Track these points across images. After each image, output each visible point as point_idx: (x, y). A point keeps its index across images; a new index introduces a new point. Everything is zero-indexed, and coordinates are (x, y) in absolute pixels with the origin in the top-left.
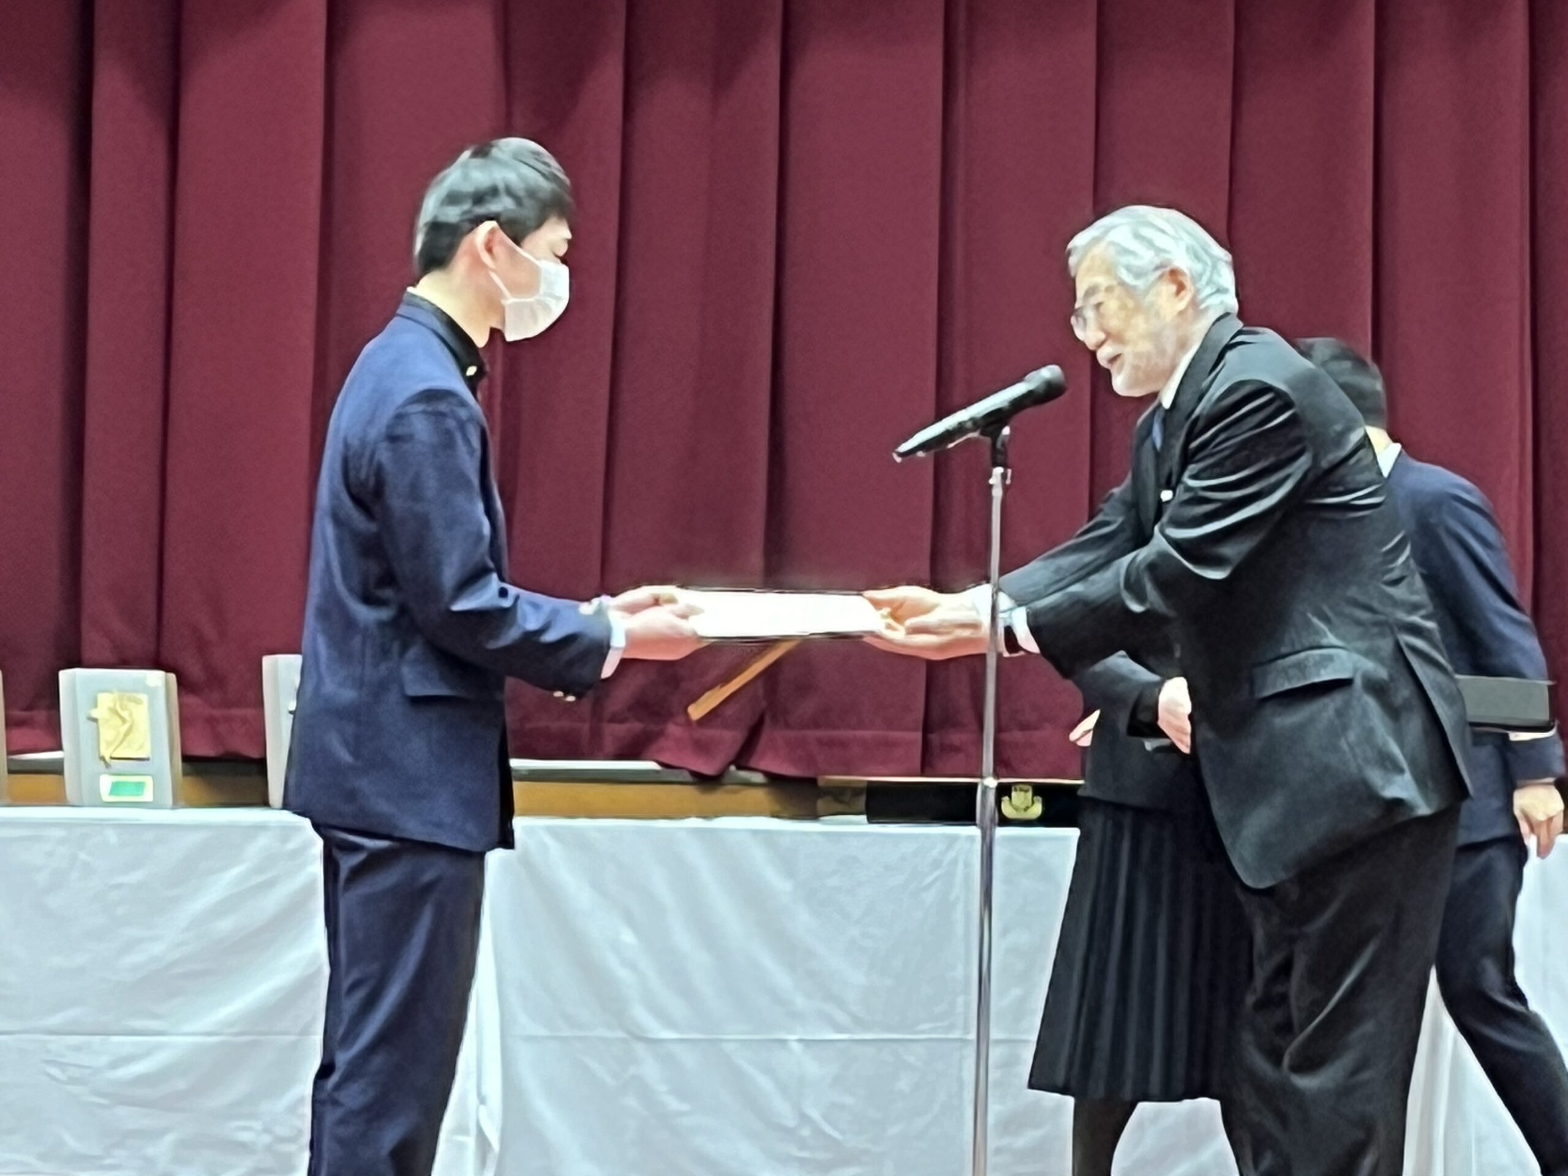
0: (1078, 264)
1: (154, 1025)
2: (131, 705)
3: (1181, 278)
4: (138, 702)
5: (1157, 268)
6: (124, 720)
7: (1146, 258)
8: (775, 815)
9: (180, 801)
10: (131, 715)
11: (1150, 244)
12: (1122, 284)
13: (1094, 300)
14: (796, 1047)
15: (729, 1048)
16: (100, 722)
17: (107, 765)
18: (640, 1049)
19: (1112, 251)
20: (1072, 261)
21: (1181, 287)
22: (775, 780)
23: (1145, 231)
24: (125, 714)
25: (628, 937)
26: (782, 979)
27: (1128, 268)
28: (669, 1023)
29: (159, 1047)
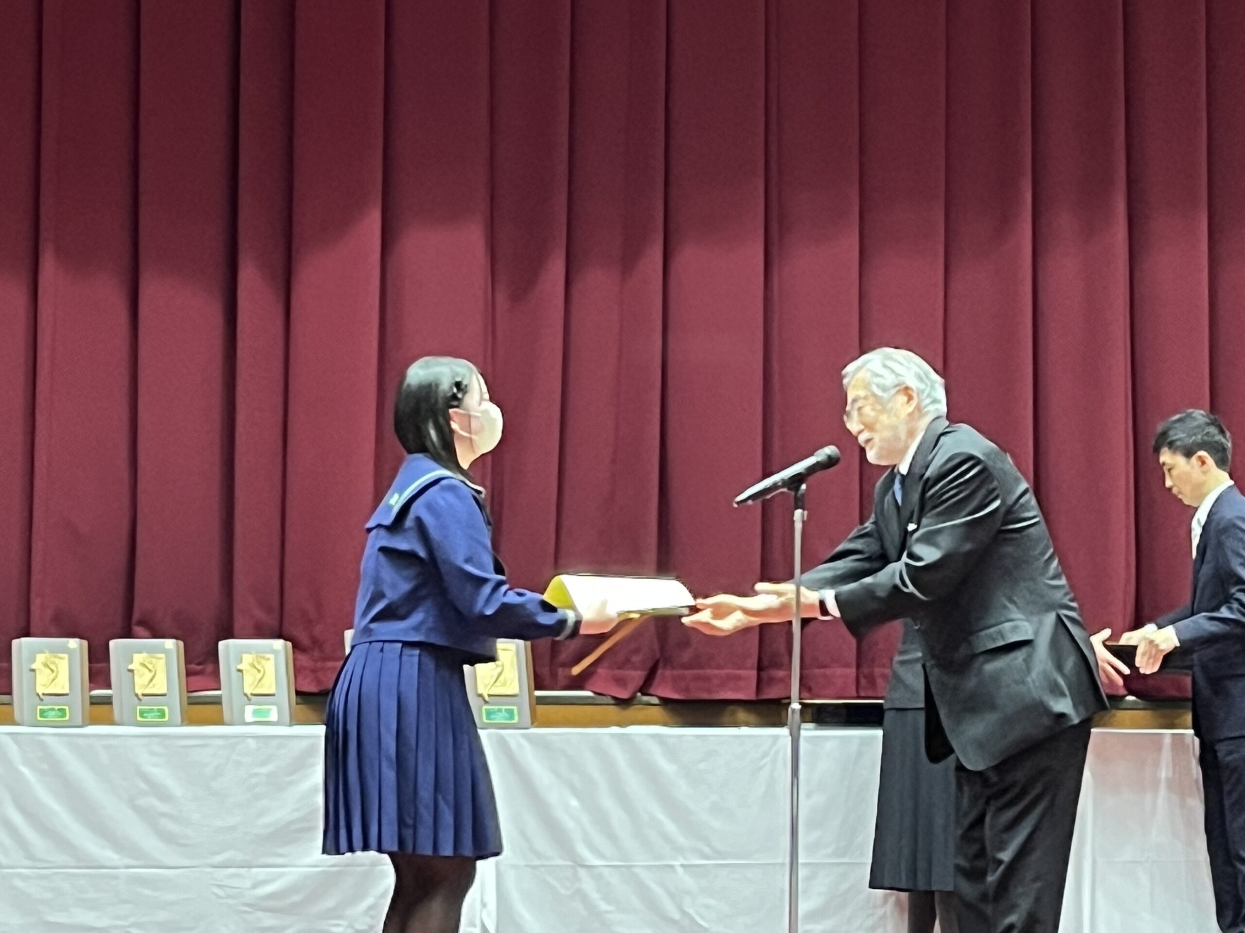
0: (849, 383)
1: (280, 861)
2: (263, 661)
3: (910, 392)
4: (268, 659)
5: (896, 386)
6: (259, 671)
7: (889, 380)
8: (665, 724)
9: (295, 720)
10: (263, 667)
11: (893, 371)
12: (874, 395)
13: (857, 405)
14: (680, 870)
15: (636, 870)
16: (244, 672)
17: (249, 700)
18: (582, 872)
19: (869, 375)
20: (845, 381)
21: (910, 398)
22: (666, 702)
23: (890, 363)
24: (259, 667)
25: (574, 803)
26: (670, 827)
27: (878, 386)
28: (601, 855)
29: (281, 875)
